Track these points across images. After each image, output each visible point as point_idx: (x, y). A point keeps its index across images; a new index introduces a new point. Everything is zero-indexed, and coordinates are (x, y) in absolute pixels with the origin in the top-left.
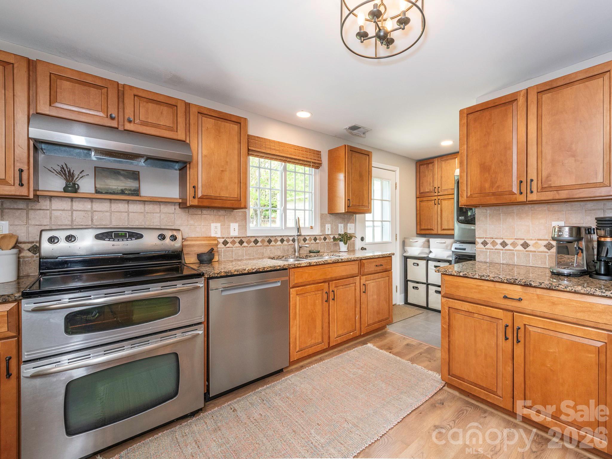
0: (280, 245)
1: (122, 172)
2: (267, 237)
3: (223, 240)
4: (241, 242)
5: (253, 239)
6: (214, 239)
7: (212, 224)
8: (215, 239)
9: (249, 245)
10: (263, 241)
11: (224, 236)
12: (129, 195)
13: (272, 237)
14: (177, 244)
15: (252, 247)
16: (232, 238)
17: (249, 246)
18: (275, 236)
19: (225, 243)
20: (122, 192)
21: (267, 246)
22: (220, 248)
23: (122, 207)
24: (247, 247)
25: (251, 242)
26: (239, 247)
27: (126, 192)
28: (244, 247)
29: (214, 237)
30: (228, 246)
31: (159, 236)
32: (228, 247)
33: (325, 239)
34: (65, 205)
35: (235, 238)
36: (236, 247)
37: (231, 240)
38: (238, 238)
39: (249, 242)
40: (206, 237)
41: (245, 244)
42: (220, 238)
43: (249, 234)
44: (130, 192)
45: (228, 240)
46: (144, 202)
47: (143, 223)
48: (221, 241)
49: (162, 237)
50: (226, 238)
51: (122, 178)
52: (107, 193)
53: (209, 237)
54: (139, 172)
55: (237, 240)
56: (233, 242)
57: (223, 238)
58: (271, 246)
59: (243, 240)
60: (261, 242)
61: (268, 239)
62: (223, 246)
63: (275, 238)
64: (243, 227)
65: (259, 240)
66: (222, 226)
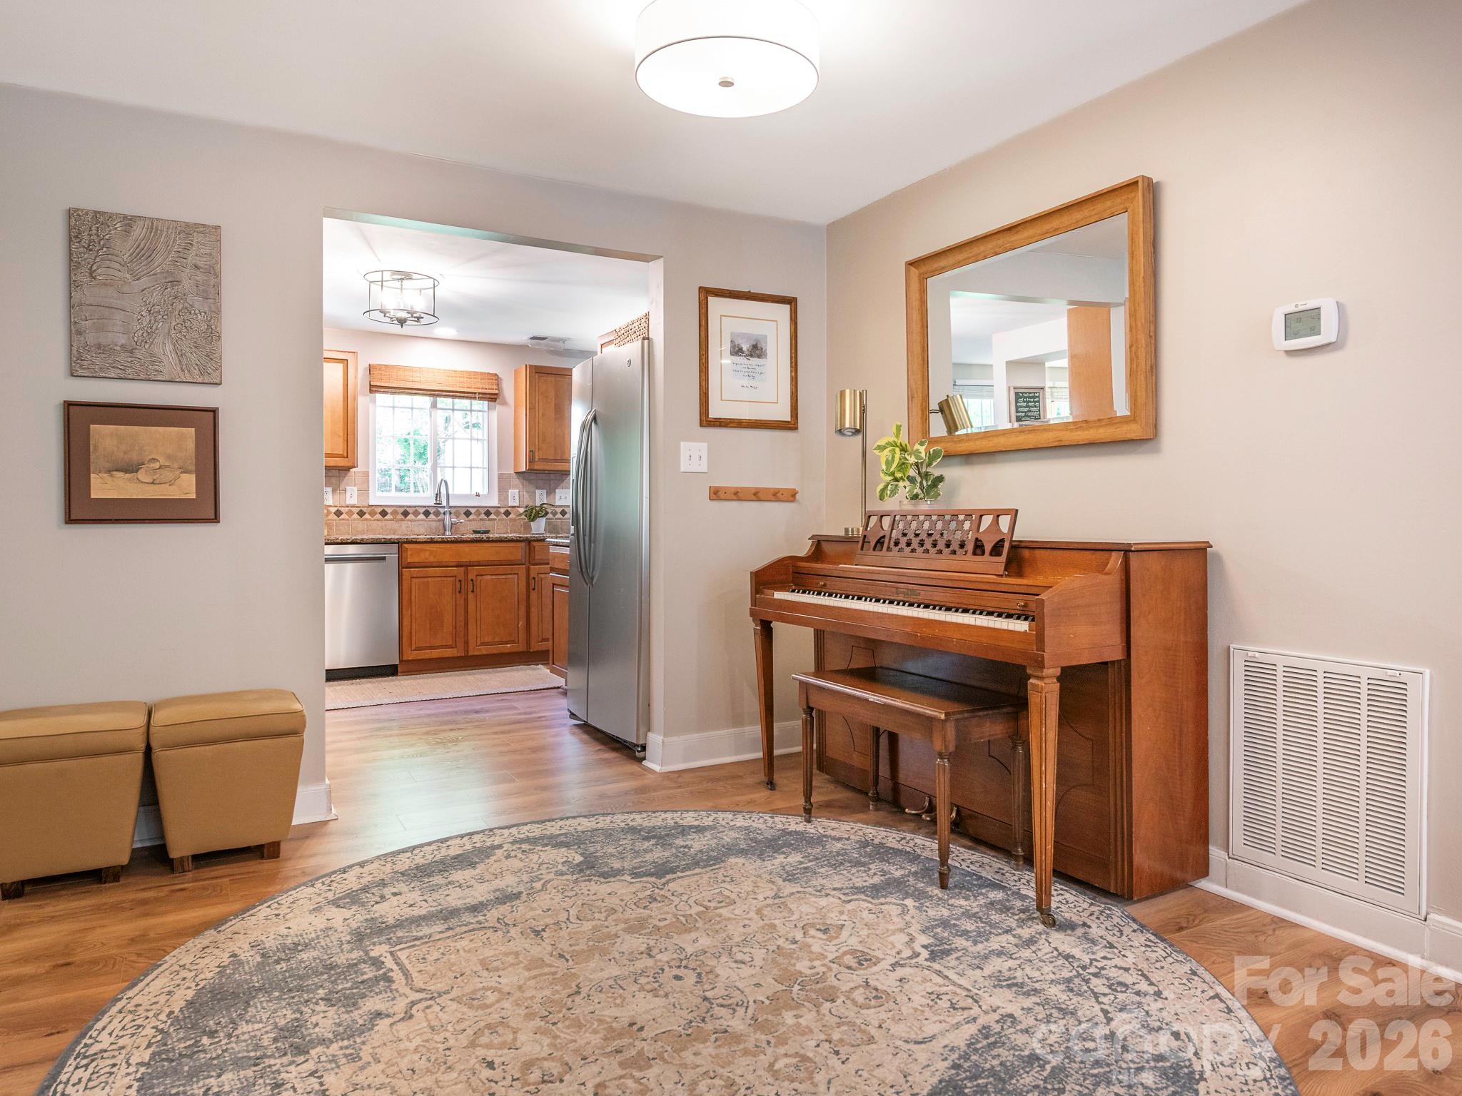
0: (423, 520)
2: (400, 506)
3: (336, 509)
4: (361, 514)
5: (379, 510)
9: (373, 516)
10: (395, 513)
11: (336, 504)
13: (410, 507)
15: (378, 520)
16: (347, 507)
17: (373, 518)
18: (415, 507)
19: (338, 513)
21: (402, 520)
22: (331, 518)
24: (370, 520)
25: (375, 514)
26: (358, 519)
28: (366, 519)
30: (341, 517)
32: (343, 519)
33: (507, 513)
35: (352, 507)
36: (355, 520)
37: (347, 509)
38: (357, 507)
39: (372, 514)
41: (367, 516)
42: (331, 506)
43: (373, 504)
45: (342, 509)
48: (333, 510)
50: (341, 507)
55: (356, 510)
56: (350, 513)
57: (336, 507)
58: (408, 520)
59: (365, 510)
60: (392, 514)
61: (402, 510)
62: (336, 517)
63: (414, 509)
64: (364, 492)
65: (389, 510)
66: (334, 491)
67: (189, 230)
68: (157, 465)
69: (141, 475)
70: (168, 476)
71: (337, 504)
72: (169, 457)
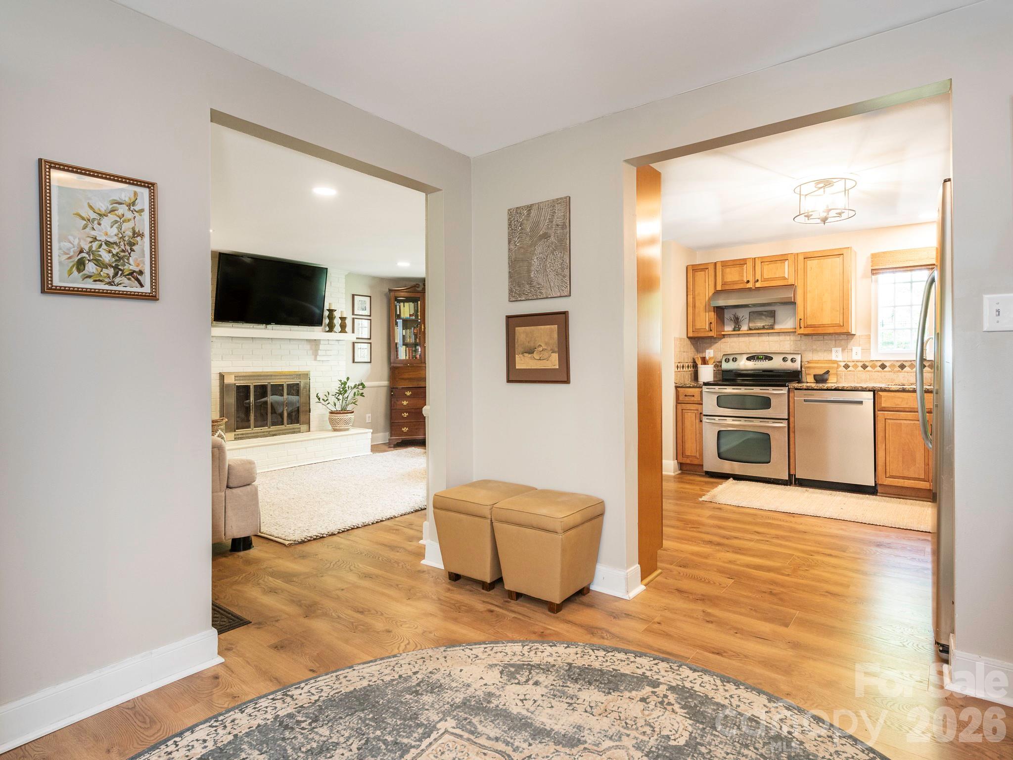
1: (764, 313)
2: (897, 361)
3: (845, 363)
4: (864, 367)
5: (880, 364)
6: (834, 362)
7: (833, 349)
8: (836, 362)
9: (874, 369)
10: (892, 366)
11: (844, 360)
12: (767, 329)
13: (906, 361)
14: (797, 366)
15: (878, 371)
16: (853, 362)
17: (874, 371)
18: (911, 361)
19: (846, 367)
20: (763, 328)
21: (899, 371)
22: (841, 371)
23: (765, 338)
24: (872, 371)
25: (876, 366)
26: (862, 371)
27: (766, 327)
28: (868, 371)
29: (834, 361)
30: (849, 369)
31: (783, 359)
32: (850, 371)
34: (735, 339)
35: (856, 362)
36: (859, 371)
37: (853, 363)
38: (861, 362)
39: (873, 367)
40: (827, 360)
41: (869, 368)
42: (841, 361)
43: (874, 357)
44: (768, 327)
45: (849, 364)
46: (779, 333)
47: (778, 349)
48: (843, 364)
49: (784, 360)
50: (848, 362)
51: (763, 317)
52: (755, 329)
53: (829, 361)
54: (775, 311)
55: (860, 364)
56: (856, 366)
57: (845, 362)
58: (905, 372)
59: (867, 364)
60: (890, 367)
61: (899, 364)
62: (844, 369)
63: (910, 363)
64: (867, 350)
65: (887, 364)
66: (843, 350)
67: (554, 203)
68: (541, 349)
69: (536, 355)
70: (546, 354)
71: (846, 360)
72: (546, 344)
